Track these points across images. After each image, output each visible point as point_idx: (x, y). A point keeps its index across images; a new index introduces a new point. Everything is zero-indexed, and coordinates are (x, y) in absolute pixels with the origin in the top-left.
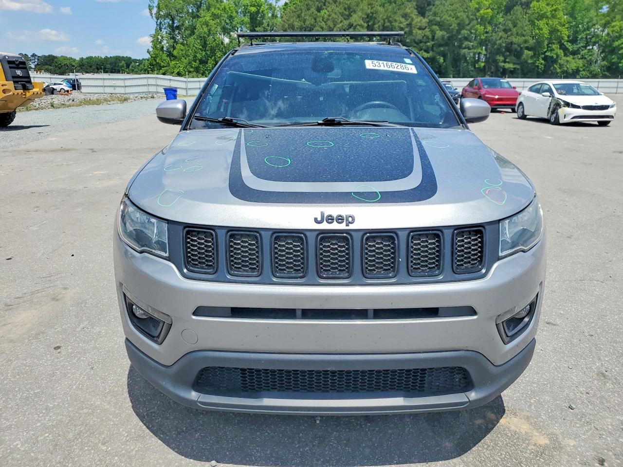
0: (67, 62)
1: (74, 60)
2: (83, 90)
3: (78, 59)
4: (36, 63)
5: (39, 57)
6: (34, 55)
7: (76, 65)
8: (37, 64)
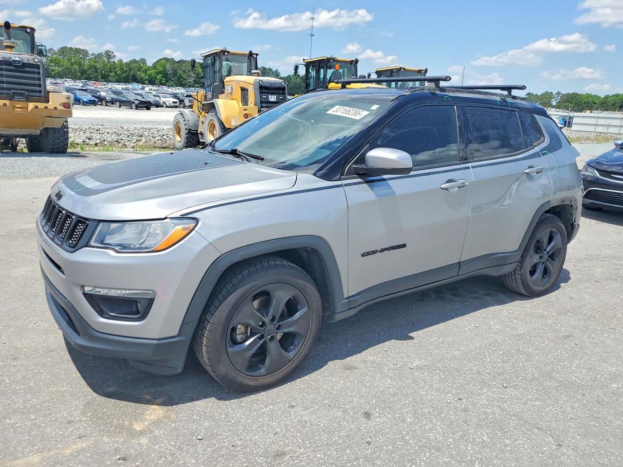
0: (590, 100)
1: (598, 98)
2: (574, 127)
3: (603, 96)
4: (558, 100)
5: (563, 94)
6: (558, 93)
7: (598, 103)
8: (559, 102)
